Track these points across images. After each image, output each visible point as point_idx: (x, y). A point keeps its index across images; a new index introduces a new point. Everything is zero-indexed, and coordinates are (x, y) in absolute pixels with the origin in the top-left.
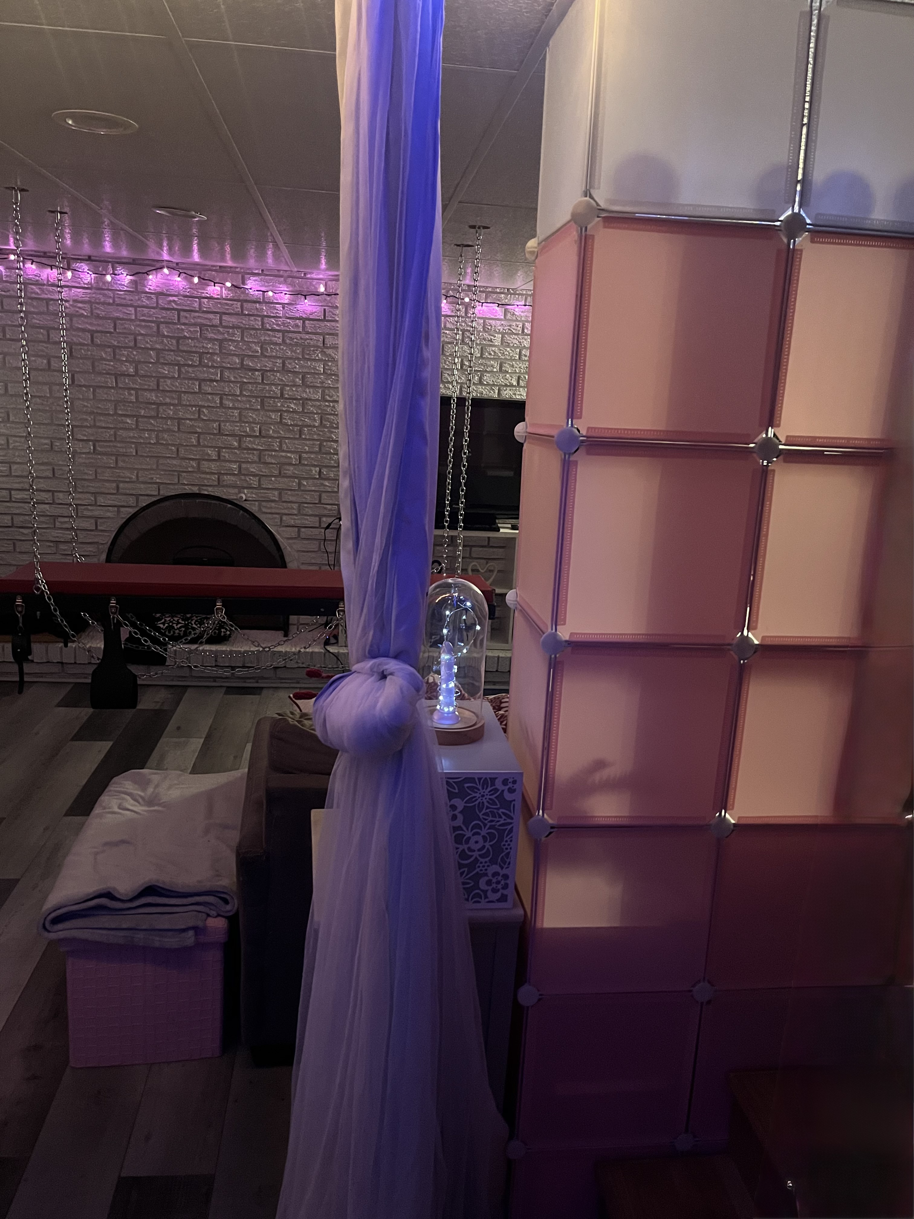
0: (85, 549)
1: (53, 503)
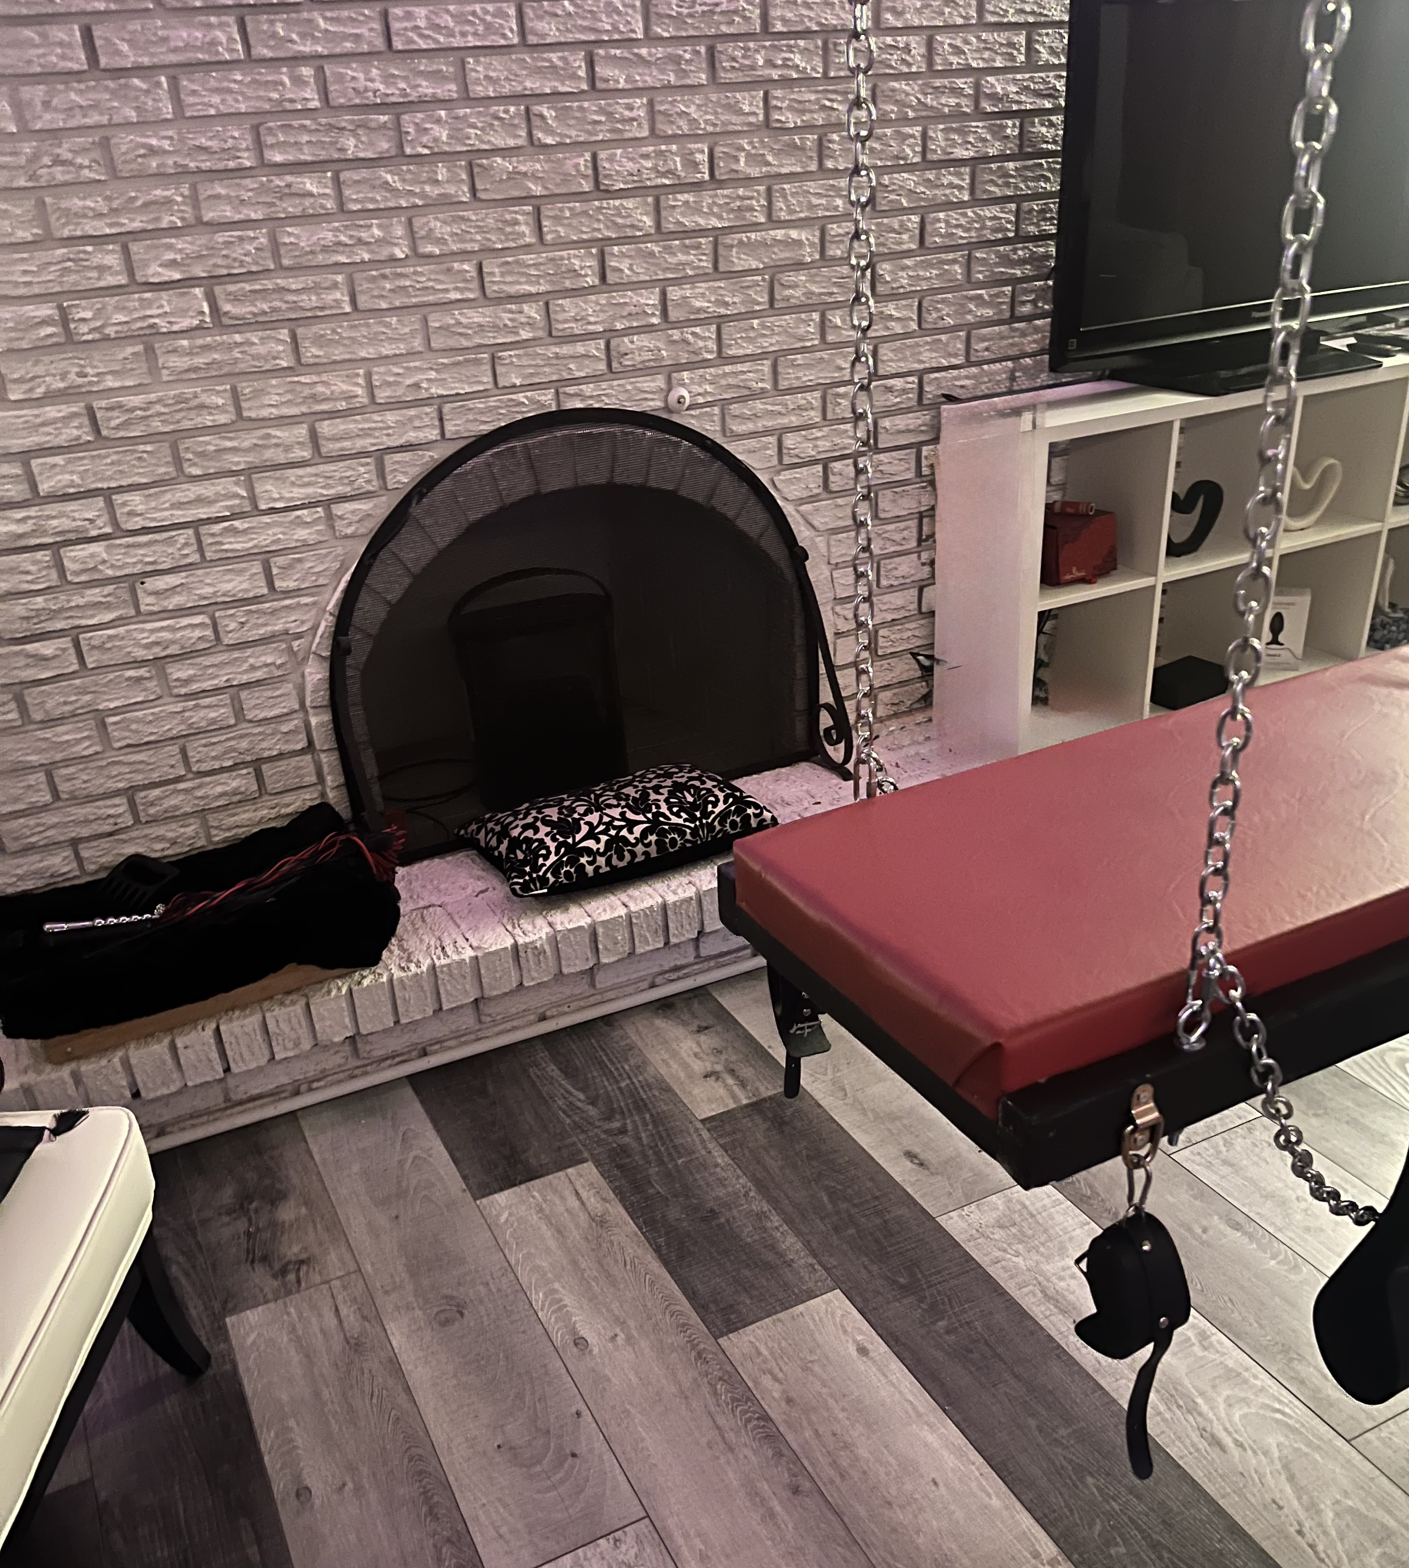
0: (251, 661)
1: (120, 532)
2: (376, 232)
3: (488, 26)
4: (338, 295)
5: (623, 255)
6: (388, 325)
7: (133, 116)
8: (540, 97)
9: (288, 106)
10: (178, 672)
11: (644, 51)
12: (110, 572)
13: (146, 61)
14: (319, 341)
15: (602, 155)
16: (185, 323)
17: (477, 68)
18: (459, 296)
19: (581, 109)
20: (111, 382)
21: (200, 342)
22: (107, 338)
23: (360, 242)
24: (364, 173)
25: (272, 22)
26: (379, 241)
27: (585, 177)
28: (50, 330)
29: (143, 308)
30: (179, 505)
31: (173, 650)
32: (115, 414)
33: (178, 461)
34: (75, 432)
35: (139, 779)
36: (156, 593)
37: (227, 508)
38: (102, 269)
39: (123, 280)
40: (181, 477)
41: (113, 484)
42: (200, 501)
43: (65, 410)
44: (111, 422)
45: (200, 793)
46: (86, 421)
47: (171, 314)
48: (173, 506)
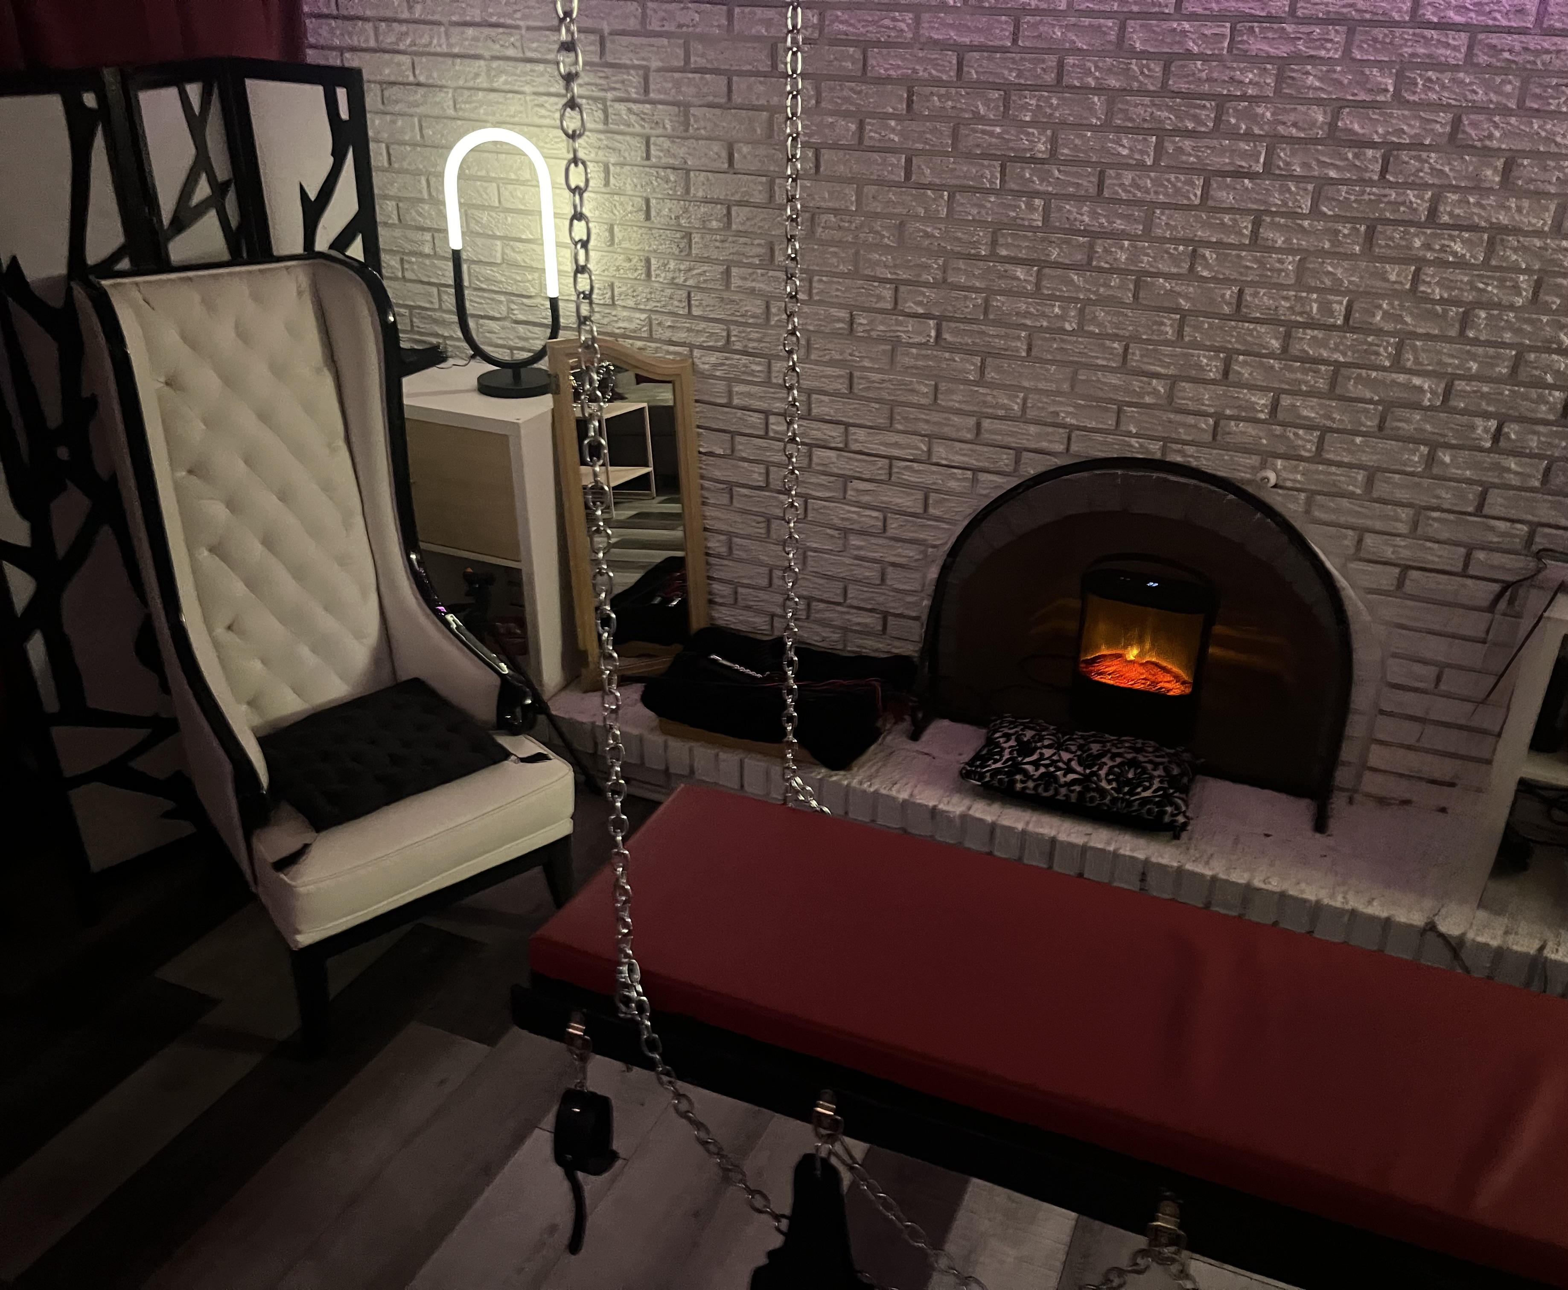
2: (1057, 310)
3: (1177, 190)
4: (1019, 344)
5: (1245, 363)
6: (1047, 370)
7: (922, 212)
8: (1208, 244)
9: (1019, 222)
10: (855, 541)
11: (1306, 223)
12: (835, 470)
13: (937, 181)
14: (999, 369)
15: (1248, 291)
16: (917, 339)
17: (1161, 217)
18: (1105, 363)
19: (1239, 257)
20: (867, 363)
21: (924, 352)
22: (870, 337)
23: (1043, 315)
24: (1059, 272)
25: (1023, 169)
26: (1057, 316)
27: (1228, 304)
28: (840, 325)
29: (897, 325)
30: (886, 445)
31: (856, 527)
32: (863, 381)
33: (891, 418)
34: (840, 386)
35: (816, 594)
36: (857, 490)
37: (912, 454)
38: (880, 298)
39: (889, 306)
40: (890, 428)
41: (851, 421)
42: (896, 445)
43: (838, 372)
44: (860, 385)
45: (847, 617)
46: (847, 382)
47: (912, 332)
48: (881, 444)
